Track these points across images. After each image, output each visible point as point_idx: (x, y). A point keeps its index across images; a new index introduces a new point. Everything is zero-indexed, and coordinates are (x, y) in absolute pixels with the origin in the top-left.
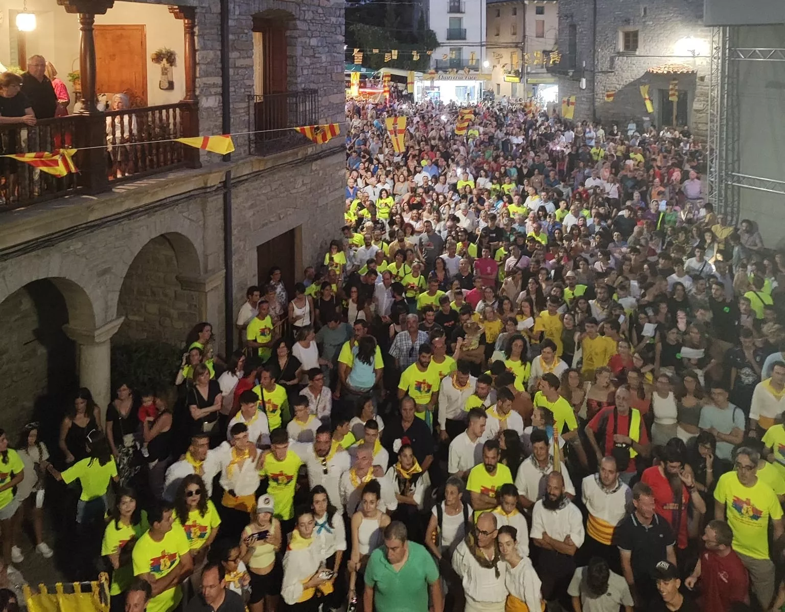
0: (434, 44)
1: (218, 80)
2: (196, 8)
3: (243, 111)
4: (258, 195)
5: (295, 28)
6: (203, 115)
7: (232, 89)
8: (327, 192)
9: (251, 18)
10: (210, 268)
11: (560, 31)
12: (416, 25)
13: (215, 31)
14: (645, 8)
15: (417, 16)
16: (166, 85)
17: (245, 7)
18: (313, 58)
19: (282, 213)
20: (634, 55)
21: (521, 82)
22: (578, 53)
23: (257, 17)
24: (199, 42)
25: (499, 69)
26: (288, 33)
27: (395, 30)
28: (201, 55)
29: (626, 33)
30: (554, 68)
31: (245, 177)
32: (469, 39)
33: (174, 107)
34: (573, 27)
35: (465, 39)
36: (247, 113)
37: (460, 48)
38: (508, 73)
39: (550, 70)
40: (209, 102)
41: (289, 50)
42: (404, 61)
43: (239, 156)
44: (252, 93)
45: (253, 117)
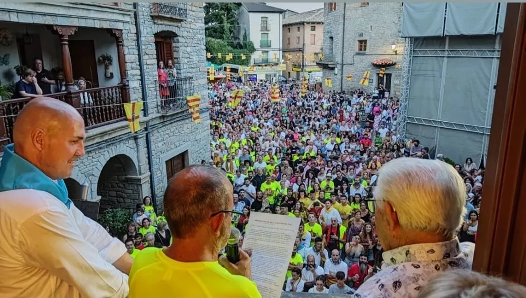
0: (253, 50)
1: (139, 72)
2: (122, 30)
3: (152, 89)
4: (164, 135)
5: (178, 41)
6: (131, 91)
7: (146, 77)
8: (200, 132)
9: (153, 36)
10: (142, 172)
11: (324, 41)
12: (241, 38)
13: (134, 43)
14: (371, 27)
15: (242, 33)
16: (109, 75)
17: (149, 30)
18: (188, 59)
19: (177, 144)
20: (364, 54)
21: (302, 71)
22: (334, 53)
23: (156, 35)
24: (126, 51)
25: (290, 64)
26: (174, 45)
27: (230, 41)
28: (128, 58)
29: (361, 42)
30: (321, 62)
31: (157, 125)
32: (273, 46)
33: (116, 87)
34: (332, 38)
35: (270, 46)
36: (156, 90)
37: (267, 52)
38: (295, 66)
39: (318, 64)
40: (134, 84)
41: (175, 55)
42: (236, 60)
43: (153, 114)
44: (158, 79)
45: (158, 92)
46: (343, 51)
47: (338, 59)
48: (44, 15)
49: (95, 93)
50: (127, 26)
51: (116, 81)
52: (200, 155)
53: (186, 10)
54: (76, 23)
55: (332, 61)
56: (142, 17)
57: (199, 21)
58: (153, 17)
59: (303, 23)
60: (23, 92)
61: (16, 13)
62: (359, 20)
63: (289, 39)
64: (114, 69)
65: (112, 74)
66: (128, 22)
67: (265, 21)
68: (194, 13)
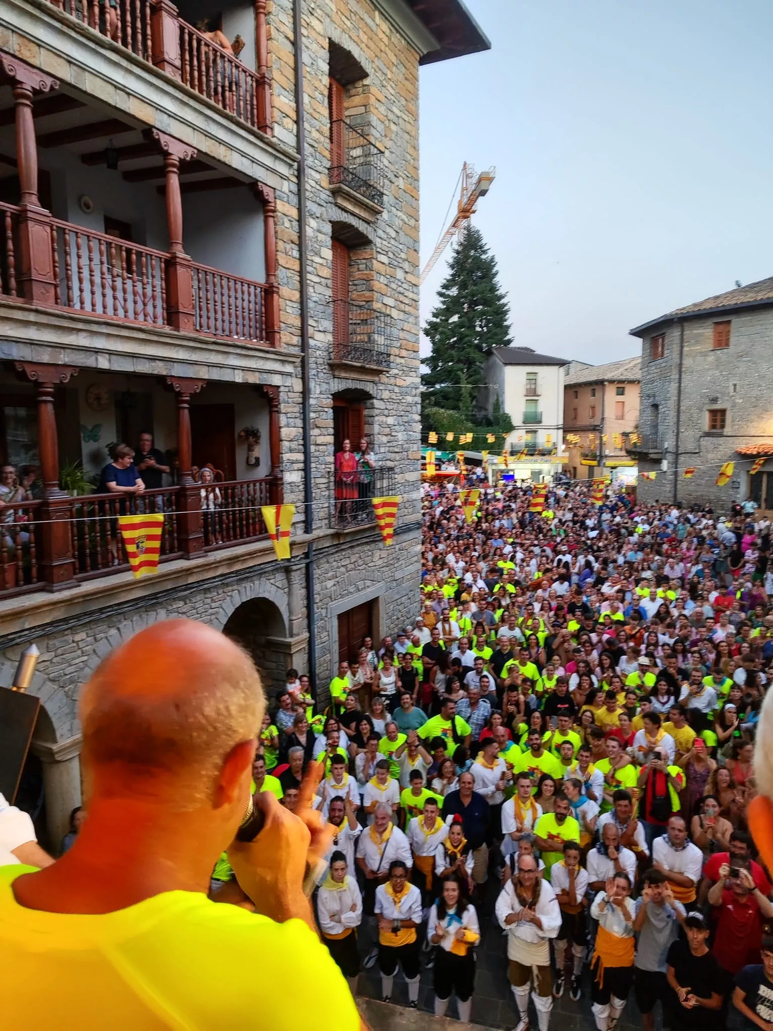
0: (509, 427)
1: (301, 457)
2: (278, 387)
3: (323, 486)
4: (338, 568)
5: (373, 407)
6: (286, 488)
7: (313, 465)
8: (403, 566)
9: (331, 397)
10: (295, 631)
11: (642, 412)
12: (490, 408)
13: (297, 409)
14: (735, 385)
15: (492, 400)
16: (253, 461)
17: (325, 386)
18: (389, 437)
19: (360, 584)
20: (721, 435)
21: (599, 465)
22: (660, 434)
23: (336, 396)
24: (283, 420)
25: (577, 453)
26: (366, 412)
27: (470, 413)
28: (285, 432)
29: (713, 412)
30: (634, 450)
31: (327, 549)
32: (546, 421)
33: (261, 481)
34: (655, 406)
35: (540, 422)
36: (328, 488)
37: (535, 432)
38: (585, 456)
39: (629, 453)
40: (292, 477)
41: (366, 429)
42: (478, 444)
43: (321, 529)
44: (333, 470)
45: (332, 492)
46: (678, 429)
47: (669, 444)
48: (153, 359)
49: (226, 489)
50: (289, 381)
51: (262, 472)
52: (400, 607)
53: (389, 355)
54: (204, 374)
55: (656, 448)
56: (314, 366)
57: (411, 374)
58: (333, 367)
59: (600, 383)
60: (113, 484)
61: (107, 356)
62: (710, 373)
63: (575, 409)
64: (262, 451)
65: (257, 459)
66: (289, 374)
67: (532, 379)
68: (402, 361)
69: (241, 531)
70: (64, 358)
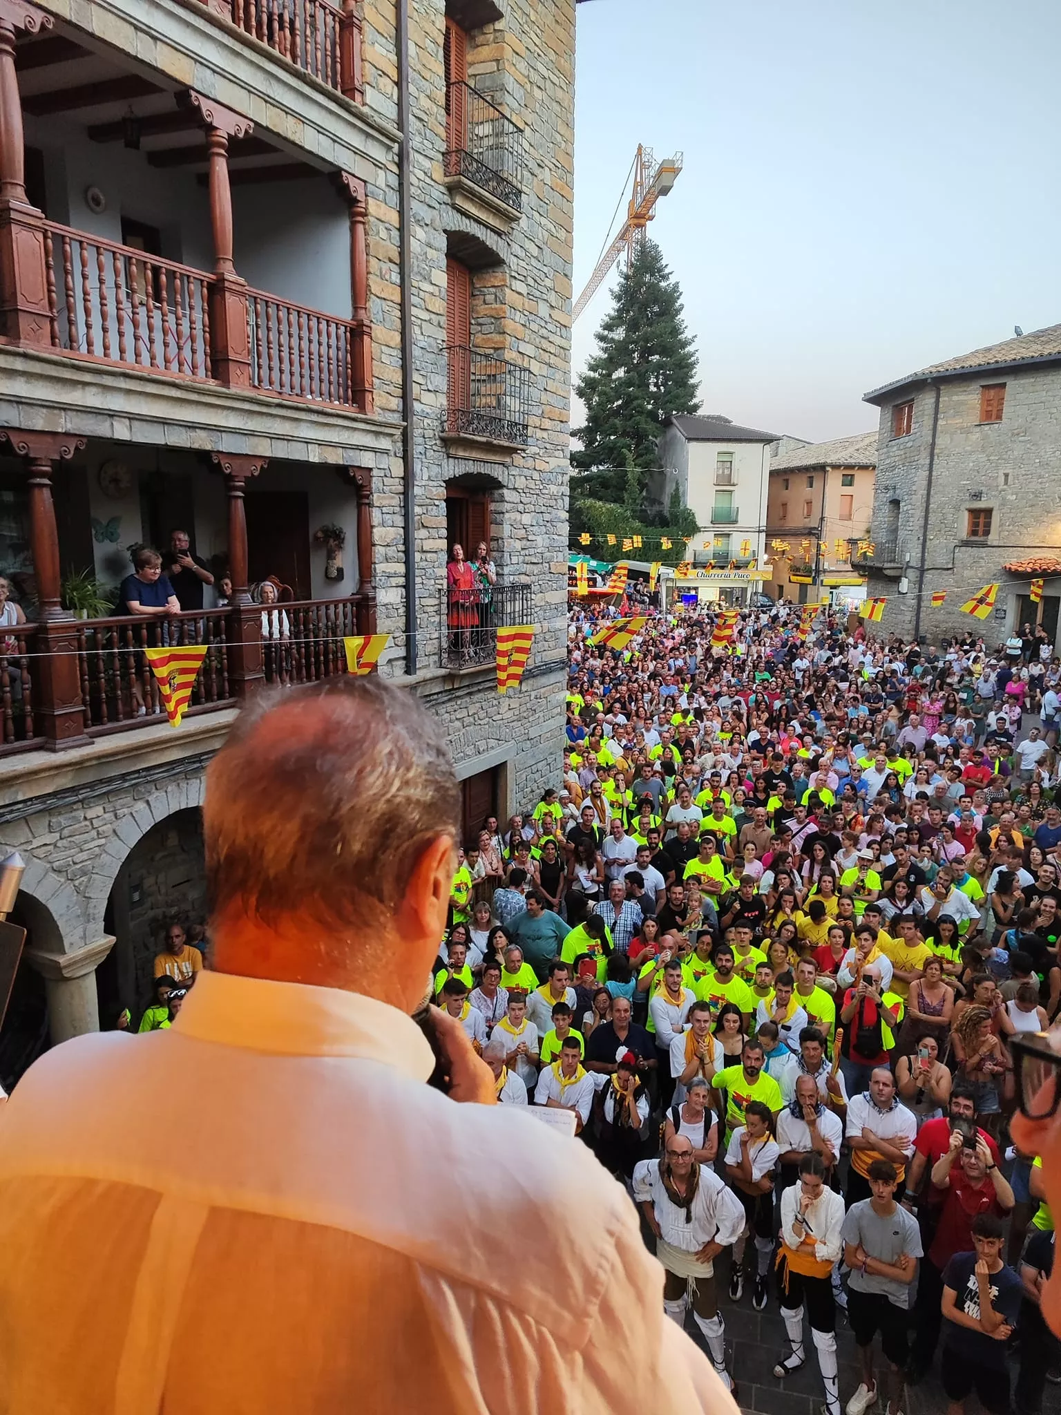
0: (692, 528)
1: (401, 568)
2: (370, 470)
3: (432, 609)
5: (502, 500)
6: (380, 612)
7: (418, 580)
8: (541, 720)
9: (444, 485)
11: (876, 510)
12: (667, 500)
13: (397, 501)
14: (1006, 475)
15: (669, 489)
16: (334, 573)
17: (435, 469)
18: (524, 542)
19: (482, 745)
20: (984, 545)
21: (814, 583)
22: (899, 542)
23: (451, 483)
24: (376, 516)
25: (785, 565)
26: (492, 506)
27: (639, 508)
28: (378, 533)
29: (974, 513)
30: (864, 563)
31: (435, 697)
32: (743, 521)
33: (345, 602)
34: (895, 503)
35: (736, 522)
36: (438, 613)
37: (728, 535)
38: (795, 570)
39: (856, 567)
40: (388, 596)
41: (493, 531)
42: (649, 552)
43: (428, 668)
44: (445, 587)
46: (925, 535)
47: (911, 555)
48: (192, 426)
49: (296, 612)
50: (384, 462)
51: (347, 588)
52: (536, 776)
53: (526, 427)
54: (265, 449)
55: (893, 561)
56: (420, 440)
57: (557, 453)
58: (446, 442)
59: (821, 468)
61: (127, 421)
62: (974, 457)
63: (784, 505)
64: (347, 559)
65: (340, 571)
66: (386, 452)
67: (726, 462)
68: (545, 434)
69: (318, 670)
70: (65, 423)
